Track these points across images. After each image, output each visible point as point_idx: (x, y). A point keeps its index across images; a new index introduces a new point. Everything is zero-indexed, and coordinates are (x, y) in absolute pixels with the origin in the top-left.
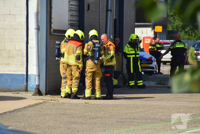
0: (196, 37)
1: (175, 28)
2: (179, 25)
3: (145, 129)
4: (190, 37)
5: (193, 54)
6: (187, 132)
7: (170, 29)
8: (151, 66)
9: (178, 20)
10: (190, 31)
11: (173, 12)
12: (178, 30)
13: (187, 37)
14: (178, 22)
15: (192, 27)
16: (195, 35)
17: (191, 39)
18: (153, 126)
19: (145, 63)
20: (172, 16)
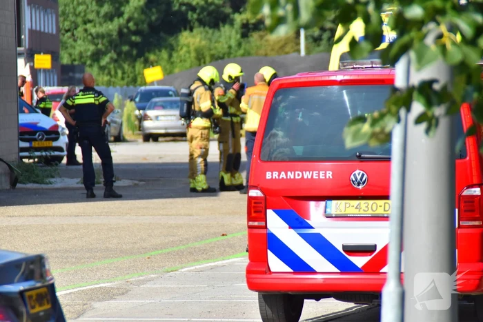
0: (126, 80)
1: (77, 58)
2: (86, 51)
3: (97, 268)
4: (113, 79)
5: (133, 118)
6: (183, 270)
7: (65, 60)
8: (55, 144)
9: (84, 41)
10: (112, 66)
11: (70, 21)
12: (84, 63)
13: (106, 78)
14: (83, 43)
15: (115, 56)
16: (124, 73)
17: (114, 84)
18: (111, 264)
19: (41, 140)
20: (67, 31)
